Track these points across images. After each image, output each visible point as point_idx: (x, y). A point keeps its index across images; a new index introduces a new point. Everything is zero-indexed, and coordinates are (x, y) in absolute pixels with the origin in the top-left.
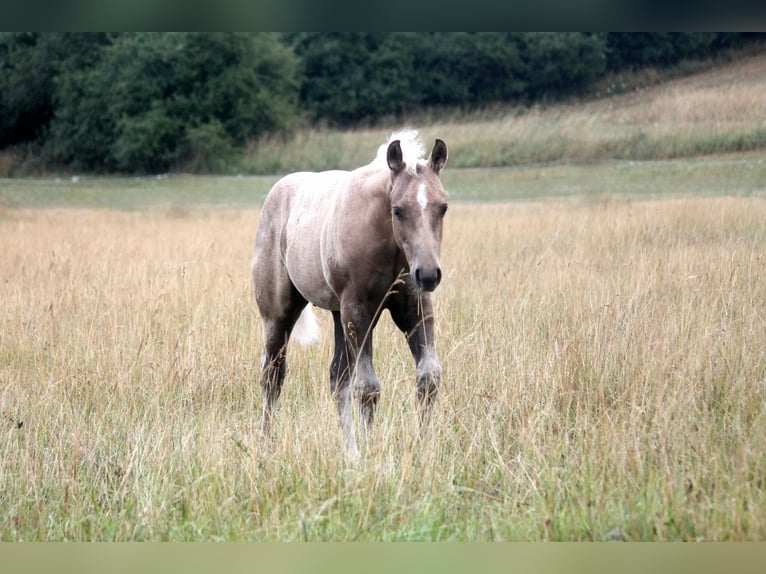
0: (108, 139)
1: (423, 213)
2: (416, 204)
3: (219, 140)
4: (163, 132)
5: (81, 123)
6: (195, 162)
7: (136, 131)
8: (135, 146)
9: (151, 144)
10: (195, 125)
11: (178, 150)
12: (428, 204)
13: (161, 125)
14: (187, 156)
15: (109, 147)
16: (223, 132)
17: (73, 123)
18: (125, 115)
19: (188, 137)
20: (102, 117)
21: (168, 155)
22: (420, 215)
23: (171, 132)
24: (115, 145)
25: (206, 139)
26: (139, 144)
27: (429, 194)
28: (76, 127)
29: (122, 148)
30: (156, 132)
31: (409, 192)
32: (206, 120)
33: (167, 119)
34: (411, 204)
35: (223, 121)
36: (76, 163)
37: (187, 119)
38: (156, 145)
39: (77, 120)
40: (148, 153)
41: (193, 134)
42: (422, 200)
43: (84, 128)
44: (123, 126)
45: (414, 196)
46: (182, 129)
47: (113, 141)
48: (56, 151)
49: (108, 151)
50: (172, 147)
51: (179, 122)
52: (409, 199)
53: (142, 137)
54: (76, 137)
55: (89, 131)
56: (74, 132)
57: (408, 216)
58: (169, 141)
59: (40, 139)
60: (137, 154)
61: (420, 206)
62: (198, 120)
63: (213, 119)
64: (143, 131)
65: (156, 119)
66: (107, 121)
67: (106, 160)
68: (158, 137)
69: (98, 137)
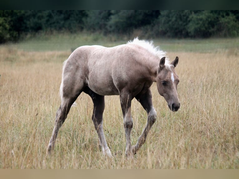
0: (185, 24)
1: (173, 83)
2: (171, 80)
3: (234, 22)
4: (210, 20)
5: (172, 17)
6: (224, 32)
7: (198, 20)
8: (197, 26)
9: (204, 25)
10: (223, 17)
11: (216, 27)
12: (175, 80)
13: (209, 17)
14: (219, 30)
15: (186, 27)
16: (236, 19)
17: (169, 17)
18: (193, 13)
19: (220, 22)
20: (182, 14)
21: (212, 30)
22: (172, 84)
23: (213, 20)
24: (188, 26)
25: (228, 23)
26: (199, 26)
27: (175, 77)
28: (170, 19)
29: (191, 27)
30: (207, 20)
31: (168, 76)
32: (228, 15)
33: (211, 15)
34: (169, 81)
35: (235, 15)
36: (169, 34)
37: (219, 14)
38: (206, 25)
39: (171, 15)
40: (203, 29)
41: (223, 20)
42: (173, 79)
43: (174, 19)
44: (192, 17)
45: (170, 78)
46: (217, 18)
47: (187, 24)
48: (160, 29)
49: (184, 29)
50: (213, 26)
51: (216, 16)
52: (168, 79)
53: (201, 22)
54: (170, 23)
55: (176, 21)
56: (170, 21)
57: (168, 84)
58: (212, 24)
59: (152, 24)
60: (198, 30)
61: (172, 81)
62: (225, 14)
63: (231, 14)
64: (201, 19)
65: (207, 14)
66: (184, 16)
67: (183, 32)
68: (207, 22)
69: (180, 23)
